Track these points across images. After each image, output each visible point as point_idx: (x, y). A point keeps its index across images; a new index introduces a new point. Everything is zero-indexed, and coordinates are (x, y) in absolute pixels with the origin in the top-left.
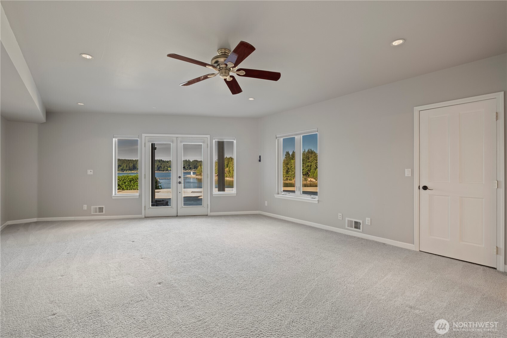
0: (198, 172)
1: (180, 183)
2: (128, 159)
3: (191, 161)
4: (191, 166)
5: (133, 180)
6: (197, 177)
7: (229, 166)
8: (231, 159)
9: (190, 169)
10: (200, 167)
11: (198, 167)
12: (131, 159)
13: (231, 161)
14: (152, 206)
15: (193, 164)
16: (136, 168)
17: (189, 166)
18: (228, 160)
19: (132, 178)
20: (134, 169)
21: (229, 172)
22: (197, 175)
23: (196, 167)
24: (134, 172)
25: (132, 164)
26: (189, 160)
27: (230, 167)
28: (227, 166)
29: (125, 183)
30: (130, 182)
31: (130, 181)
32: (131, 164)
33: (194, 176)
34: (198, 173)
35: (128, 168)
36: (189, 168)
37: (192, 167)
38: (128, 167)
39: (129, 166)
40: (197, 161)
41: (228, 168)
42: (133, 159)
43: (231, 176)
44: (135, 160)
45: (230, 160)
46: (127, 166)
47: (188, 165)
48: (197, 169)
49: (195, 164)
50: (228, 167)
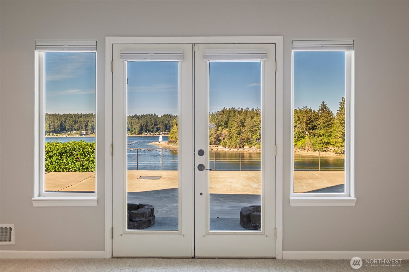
0: (172, 136)
1: (201, 167)
2: (52, 113)
3: (159, 116)
4: (158, 126)
5: (66, 152)
6: (170, 146)
7: (229, 126)
8: (232, 112)
9: (158, 130)
10: (175, 127)
11: (172, 126)
12: (57, 114)
13: (234, 116)
14: (129, 228)
15: (163, 122)
16: (64, 129)
17: (156, 125)
18: (227, 115)
19: (64, 148)
20: (61, 130)
21: (230, 136)
22: (170, 142)
23: (167, 128)
24: (61, 136)
25: (59, 123)
26: (155, 114)
27: (231, 127)
28: (227, 125)
29: (51, 157)
30: (61, 156)
31: (61, 154)
32: (57, 123)
33: (165, 144)
34: (172, 138)
35: (51, 129)
36: (155, 128)
37: (161, 127)
38: (52, 127)
39: (54, 126)
40: (169, 116)
41: (227, 129)
42: (60, 114)
43: (233, 143)
44: (64, 115)
45: (232, 114)
46: (50, 126)
47: (153, 124)
48: (169, 130)
49: (167, 121)
50: (227, 127)
